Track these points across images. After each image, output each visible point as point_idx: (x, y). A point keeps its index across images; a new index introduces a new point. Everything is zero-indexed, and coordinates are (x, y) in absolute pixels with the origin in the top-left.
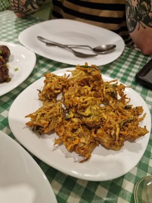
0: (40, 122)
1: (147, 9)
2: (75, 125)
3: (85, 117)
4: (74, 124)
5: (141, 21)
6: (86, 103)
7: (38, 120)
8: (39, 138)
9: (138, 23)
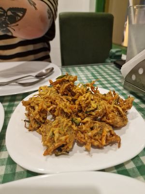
0: (61, 140)
1: (2, 13)
2: (91, 123)
3: (93, 111)
4: (89, 123)
5: (9, 25)
6: (87, 99)
7: (58, 139)
8: (69, 158)
9: (9, 28)
